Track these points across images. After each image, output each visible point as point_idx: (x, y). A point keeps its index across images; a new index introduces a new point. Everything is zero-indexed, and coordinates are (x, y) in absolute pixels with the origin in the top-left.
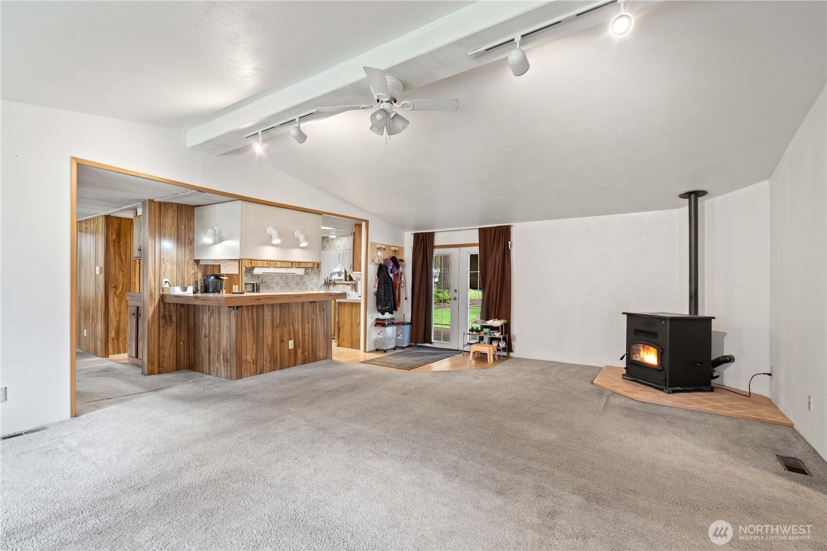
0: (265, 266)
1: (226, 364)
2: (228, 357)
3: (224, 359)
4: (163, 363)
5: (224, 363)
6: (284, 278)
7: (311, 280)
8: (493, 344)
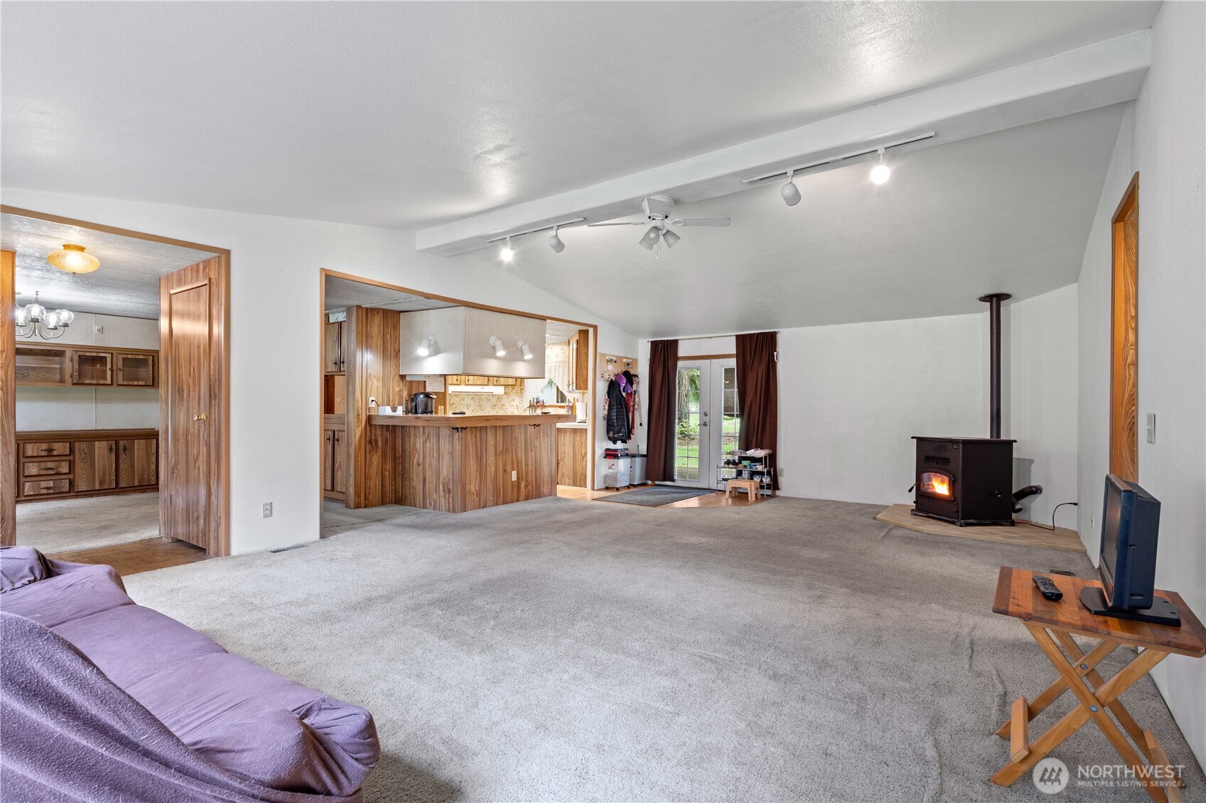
0: (455, 383)
1: (447, 495)
2: (451, 487)
3: (444, 490)
4: (369, 495)
5: (445, 494)
6: (476, 398)
7: (511, 401)
8: (755, 479)
